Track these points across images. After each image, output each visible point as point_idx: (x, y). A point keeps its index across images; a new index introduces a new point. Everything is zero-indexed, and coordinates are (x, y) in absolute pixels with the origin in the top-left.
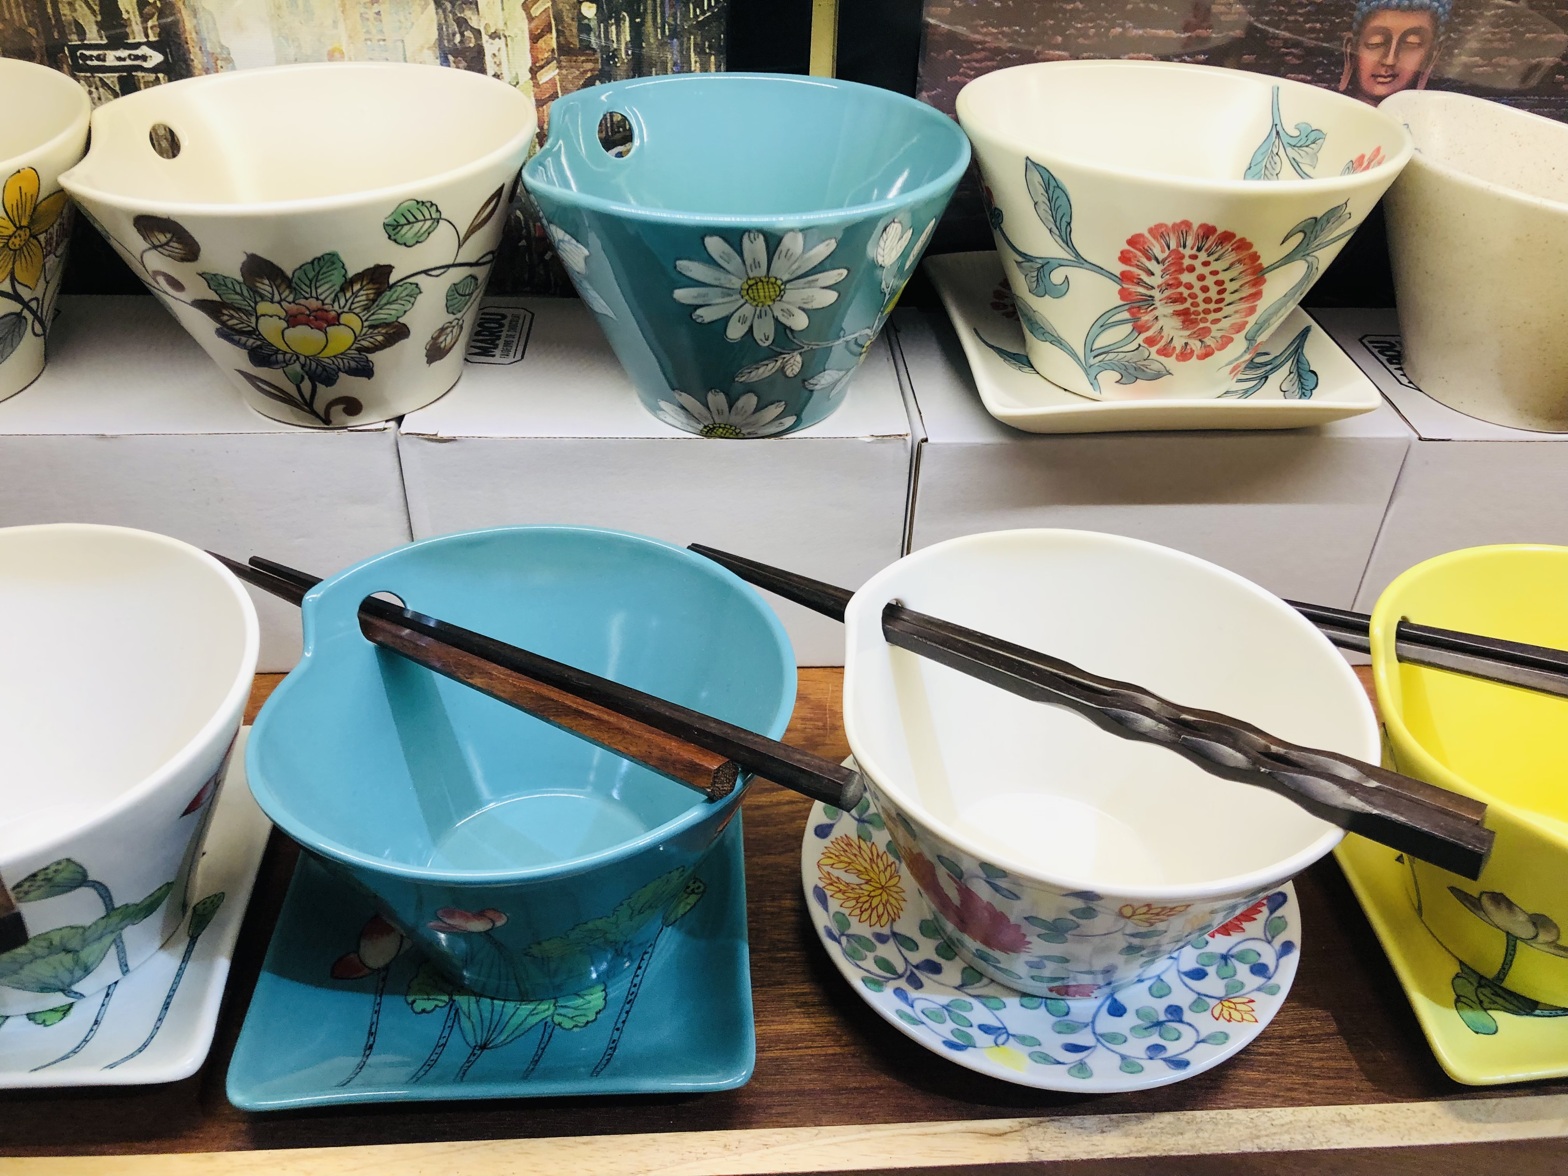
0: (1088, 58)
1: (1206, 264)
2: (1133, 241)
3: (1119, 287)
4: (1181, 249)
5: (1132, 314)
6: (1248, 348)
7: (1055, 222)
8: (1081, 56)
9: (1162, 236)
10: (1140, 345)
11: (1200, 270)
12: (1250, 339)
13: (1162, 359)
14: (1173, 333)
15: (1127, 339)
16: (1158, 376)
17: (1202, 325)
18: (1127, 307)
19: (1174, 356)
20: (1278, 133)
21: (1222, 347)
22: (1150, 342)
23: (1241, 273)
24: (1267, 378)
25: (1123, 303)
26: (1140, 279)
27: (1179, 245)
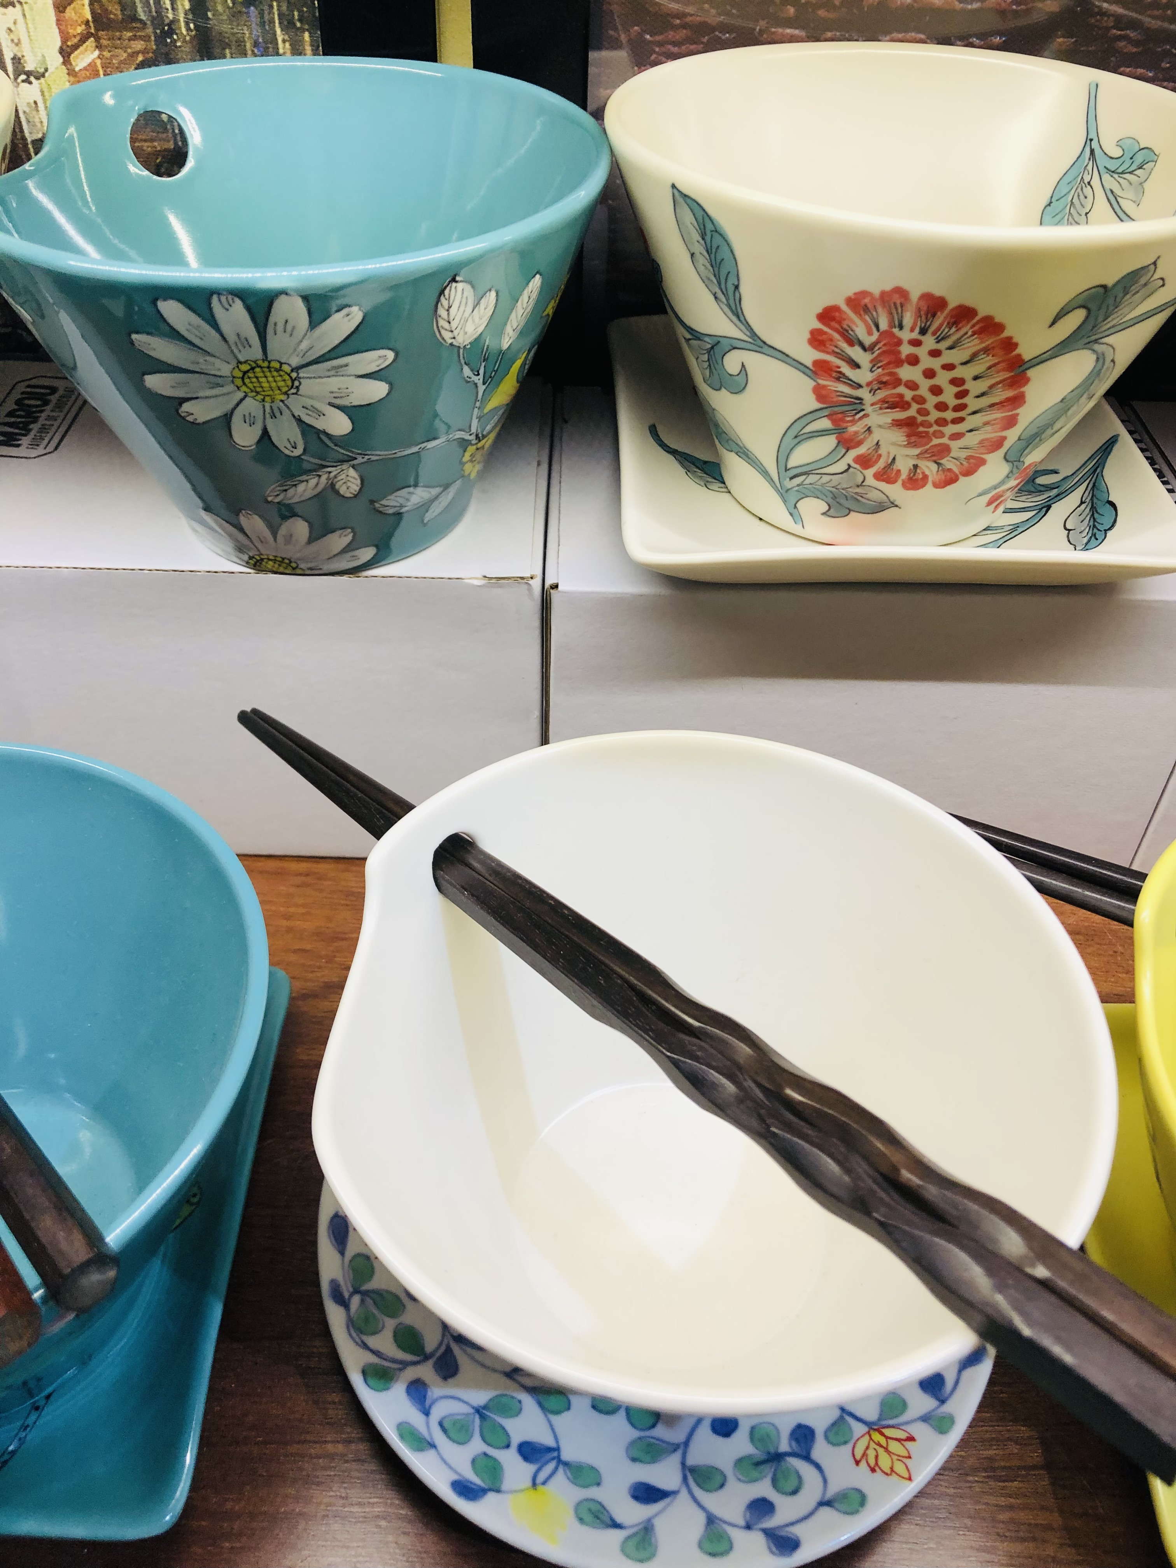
0: (832, 40)
1: (935, 353)
2: (828, 315)
3: (813, 384)
4: (896, 331)
5: (834, 422)
6: (1012, 472)
7: (719, 283)
8: (822, 39)
9: (866, 309)
10: (849, 466)
11: (927, 362)
12: (1013, 459)
13: (882, 485)
14: (894, 451)
15: (830, 458)
16: (879, 508)
17: (935, 441)
18: (826, 412)
19: (900, 482)
20: (1092, 151)
21: (968, 473)
22: (865, 462)
23: (989, 368)
24: (1049, 507)
25: (820, 406)
26: (840, 372)
27: (892, 325)
